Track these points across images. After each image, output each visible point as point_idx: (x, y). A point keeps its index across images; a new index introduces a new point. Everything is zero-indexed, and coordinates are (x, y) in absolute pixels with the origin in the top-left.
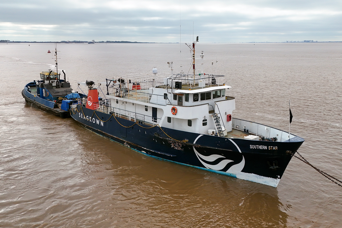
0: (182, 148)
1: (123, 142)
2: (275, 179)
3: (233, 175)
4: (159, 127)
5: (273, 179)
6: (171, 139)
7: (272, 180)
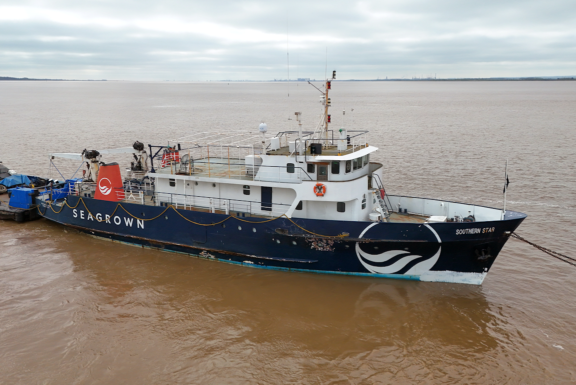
0: (332, 247)
1: (197, 252)
2: (480, 274)
3: (414, 278)
4: (287, 220)
5: (477, 273)
6: (312, 236)
7: (475, 275)
